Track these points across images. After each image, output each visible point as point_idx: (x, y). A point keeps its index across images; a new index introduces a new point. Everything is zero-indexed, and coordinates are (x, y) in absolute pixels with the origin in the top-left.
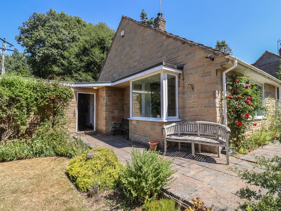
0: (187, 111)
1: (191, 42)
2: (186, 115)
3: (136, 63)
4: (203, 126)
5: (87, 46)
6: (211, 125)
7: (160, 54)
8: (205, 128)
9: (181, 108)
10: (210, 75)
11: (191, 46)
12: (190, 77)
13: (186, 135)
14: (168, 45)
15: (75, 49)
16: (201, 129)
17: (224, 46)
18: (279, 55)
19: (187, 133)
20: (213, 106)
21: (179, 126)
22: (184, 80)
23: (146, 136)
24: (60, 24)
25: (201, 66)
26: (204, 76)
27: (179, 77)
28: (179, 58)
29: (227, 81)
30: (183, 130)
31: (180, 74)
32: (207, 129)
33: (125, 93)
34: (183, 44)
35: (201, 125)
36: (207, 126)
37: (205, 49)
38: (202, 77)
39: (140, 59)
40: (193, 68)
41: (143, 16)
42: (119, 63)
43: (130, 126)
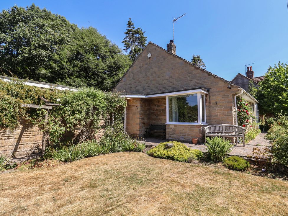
0: (213, 118)
1: (215, 75)
2: (212, 121)
3: (165, 82)
4: (226, 127)
5: (81, 51)
6: (229, 126)
7: (189, 79)
8: (227, 128)
9: (208, 116)
10: (229, 97)
11: (215, 78)
12: (214, 97)
13: (216, 133)
14: (197, 74)
15: (66, 52)
16: (225, 129)
18: (246, 76)
19: (216, 132)
20: (231, 115)
21: (211, 127)
22: (210, 99)
23: (185, 136)
24: (45, 22)
25: (223, 91)
26: (224, 97)
27: (206, 96)
28: (206, 84)
29: (237, 101)
30: (214, 130)
31: (207, 94)
32: (229, 129)
33: (152, 103)
34: (208, 75)
35: (225, 127)
36: (229, 127)
37: (226, 82)
38: (223, 97)
39: (169, 79)
40: (216, 92)
41: (130, 24)
42: (144, 78)
43: (167, 129)
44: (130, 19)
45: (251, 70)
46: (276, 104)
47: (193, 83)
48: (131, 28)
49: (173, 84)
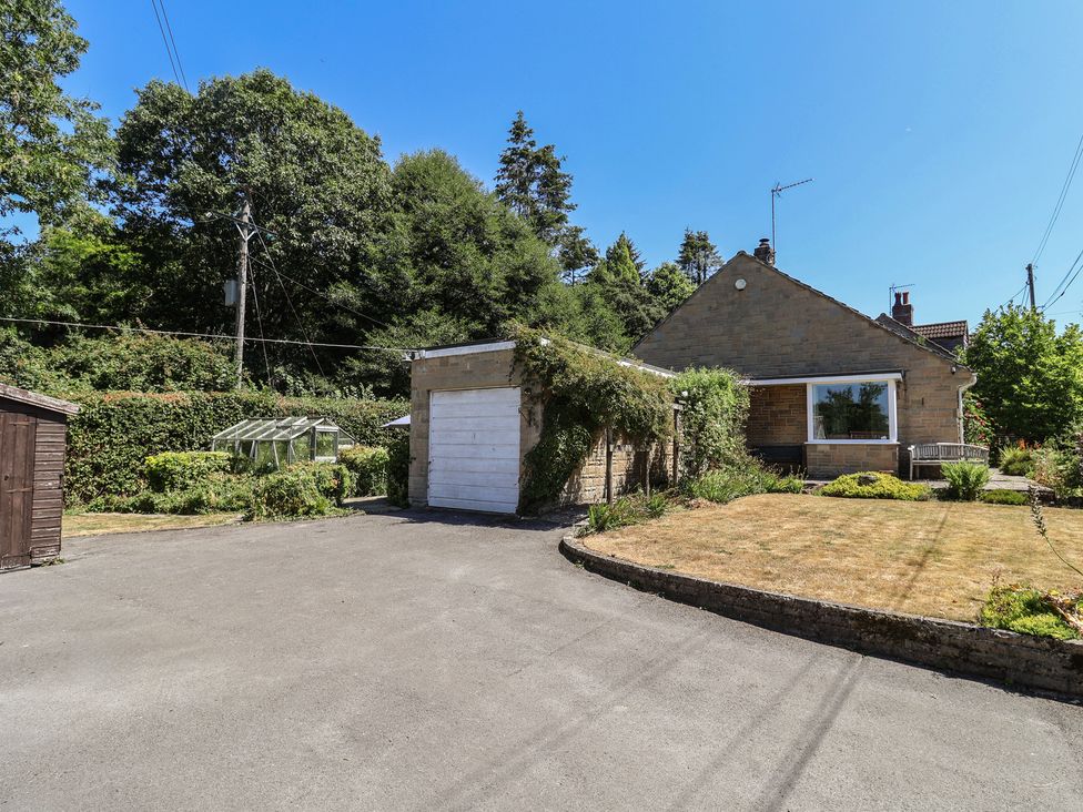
0: (913, 431)
2: (910, 436)
3: (789, 349)
8: (949, 450)
9: (902, 428)
10: (949, 390)
12: (917, 388)
17: (704, 248)
18: (892, 317)
19: (926, 457)
20: (953, 426)
21: (918, 448)
22: (907, 391)
25: (936, 378)
26: (939, 390)
27: (898, 386)
28: (896, 360)
31: (899, 382)
32: (952, 452)
35: (943, 448)
36: (951, 448)
37: (945, 359)
38: (936, 390)
39: (801, 344)
40: (922, 378)
41: (518, 131)
42: (725, 338)
43: (810, 455)
44: (520, 114)
45: (905, 301)
46: (1006, 403)
47: (865, 356)
48: (521, 146)
49: (812, 356)
